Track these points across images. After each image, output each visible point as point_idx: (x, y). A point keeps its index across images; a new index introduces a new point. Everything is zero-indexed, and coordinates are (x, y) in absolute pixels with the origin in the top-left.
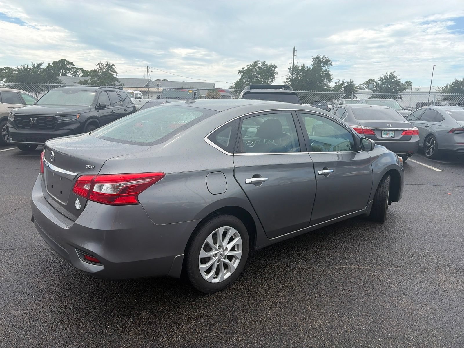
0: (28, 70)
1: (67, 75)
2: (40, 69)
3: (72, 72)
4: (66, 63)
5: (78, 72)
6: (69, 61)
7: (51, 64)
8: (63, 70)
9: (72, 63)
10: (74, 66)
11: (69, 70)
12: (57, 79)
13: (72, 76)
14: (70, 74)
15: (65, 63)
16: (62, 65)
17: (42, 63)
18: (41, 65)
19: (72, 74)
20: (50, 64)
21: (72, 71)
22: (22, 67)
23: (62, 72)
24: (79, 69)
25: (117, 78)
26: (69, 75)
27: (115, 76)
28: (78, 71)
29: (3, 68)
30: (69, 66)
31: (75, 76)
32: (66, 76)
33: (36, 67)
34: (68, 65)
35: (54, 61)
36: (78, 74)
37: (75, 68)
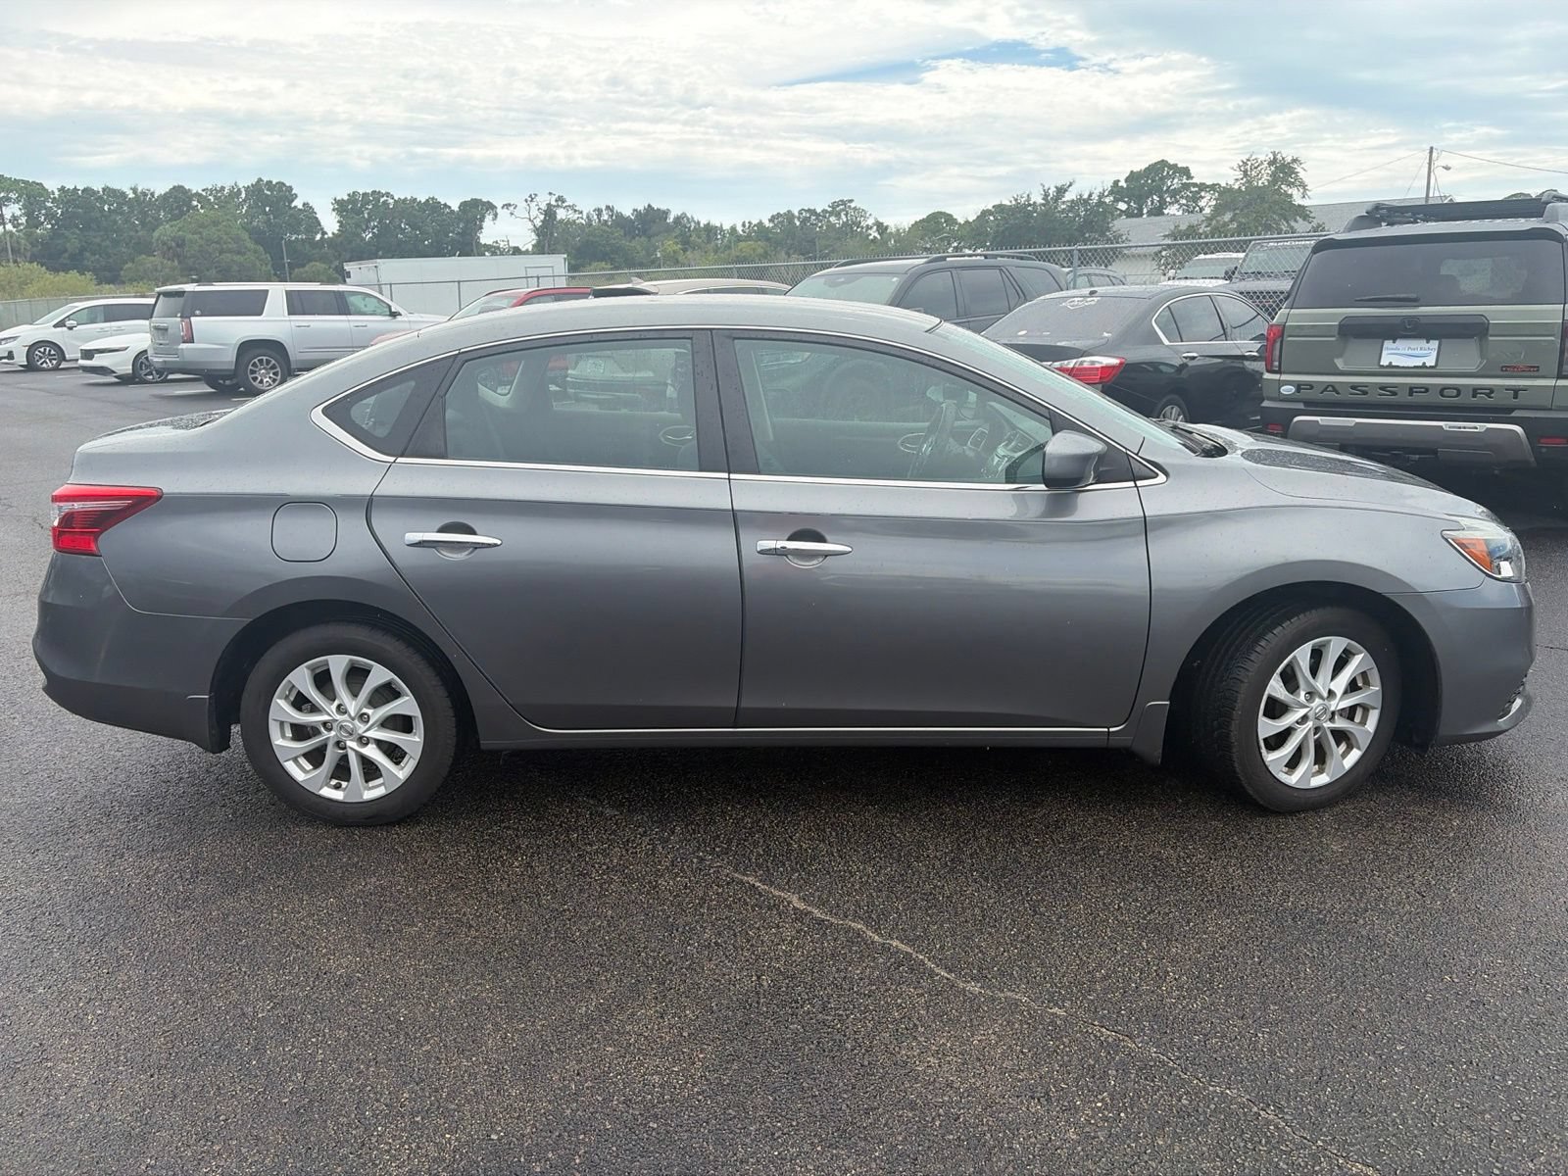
0: (1029, 208)
1: (1166, 212)
2: (1064, 203)
3: (1184, 201)
4: (1168, 173)
5: (1203, 198)
6: (1176, 165)
7: (1123, 184)
8: (1155, 197)
9: (1186, 171)
10: (1192, 178)
11: (1174, 193)
12: (1108, 229)
13: (1180, 213)
14: (1177, 206)
15: (1165, 174)
16: (1153, 181)
17: (1070, 185)
18: (1066, 190)
19: (1181, 205)
20: (1119, 181)
21: (1182, 197)
22: (1014, 203)
23: (1150, 203)
24: (1208, 186)
25: (1304, 207)
26: (1172, 210)
27: (1298, 200)
28: (1203, 194)
29: (990, 207)
30: (1176, 181)
31: (1192, 212)
32: (1163, 214)
33: (1052, 199)
34: (1173, 179)
35: (1132, 172)
36: (1202, 203)
37: (1195, 185)
